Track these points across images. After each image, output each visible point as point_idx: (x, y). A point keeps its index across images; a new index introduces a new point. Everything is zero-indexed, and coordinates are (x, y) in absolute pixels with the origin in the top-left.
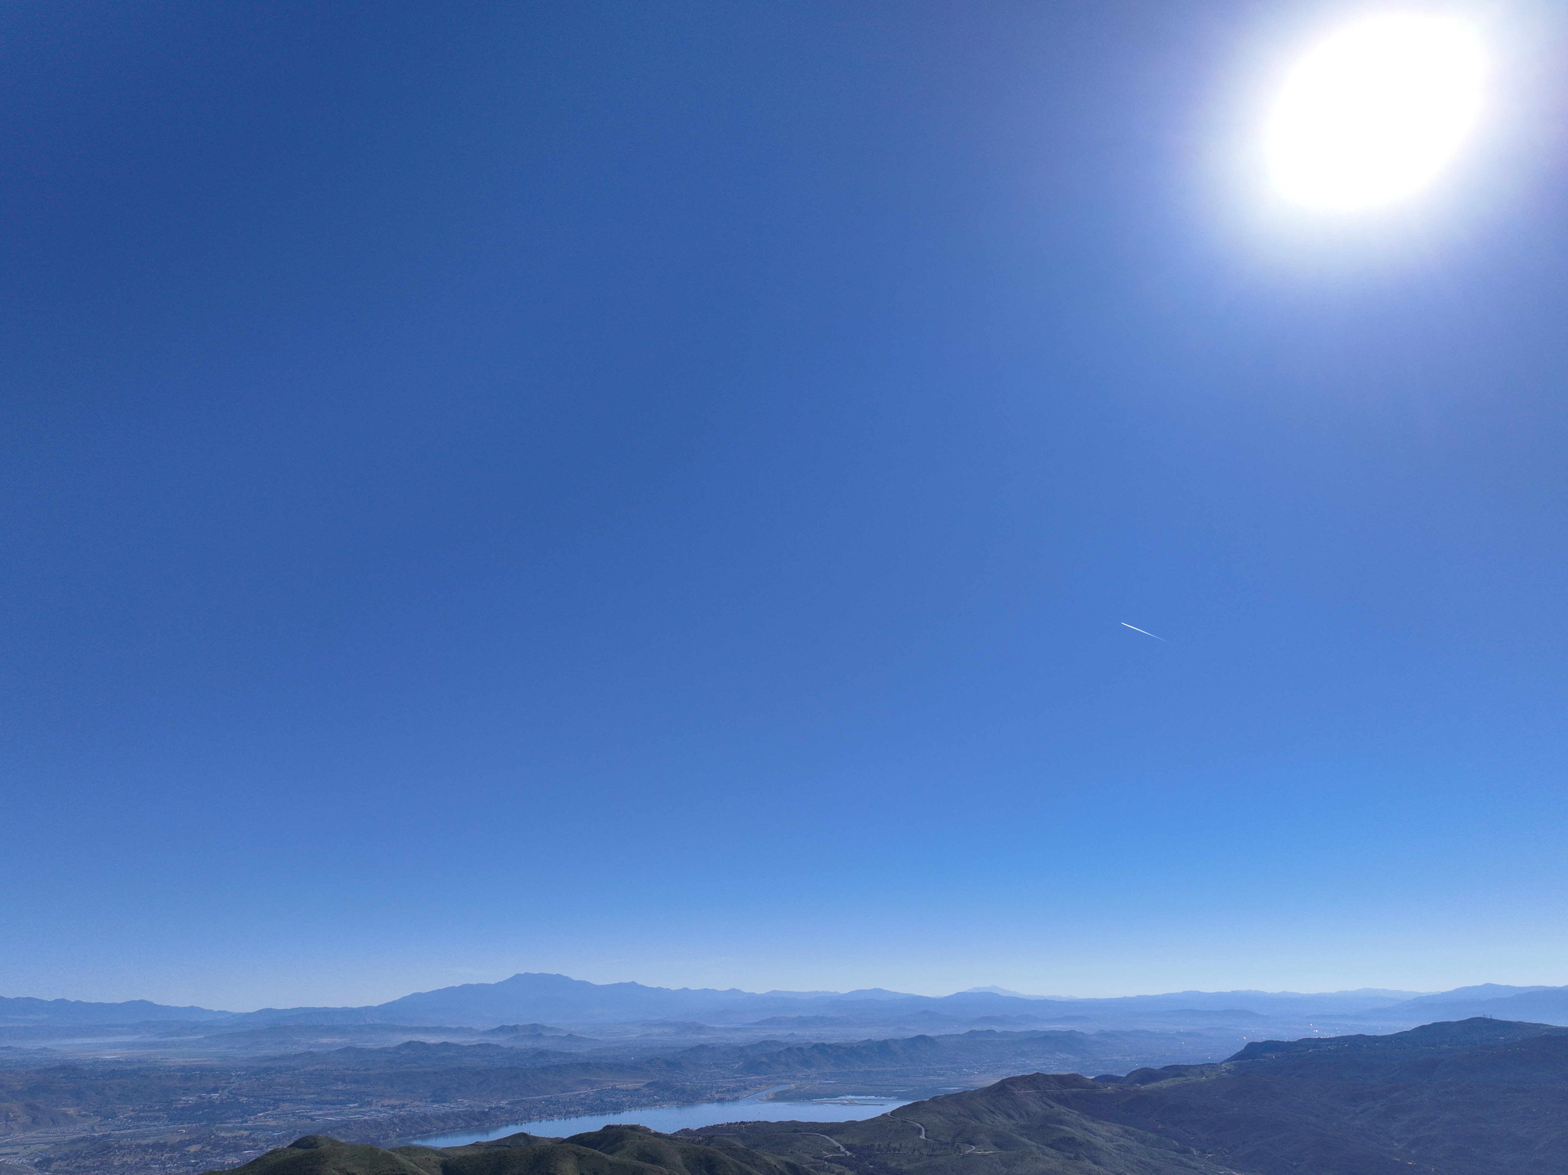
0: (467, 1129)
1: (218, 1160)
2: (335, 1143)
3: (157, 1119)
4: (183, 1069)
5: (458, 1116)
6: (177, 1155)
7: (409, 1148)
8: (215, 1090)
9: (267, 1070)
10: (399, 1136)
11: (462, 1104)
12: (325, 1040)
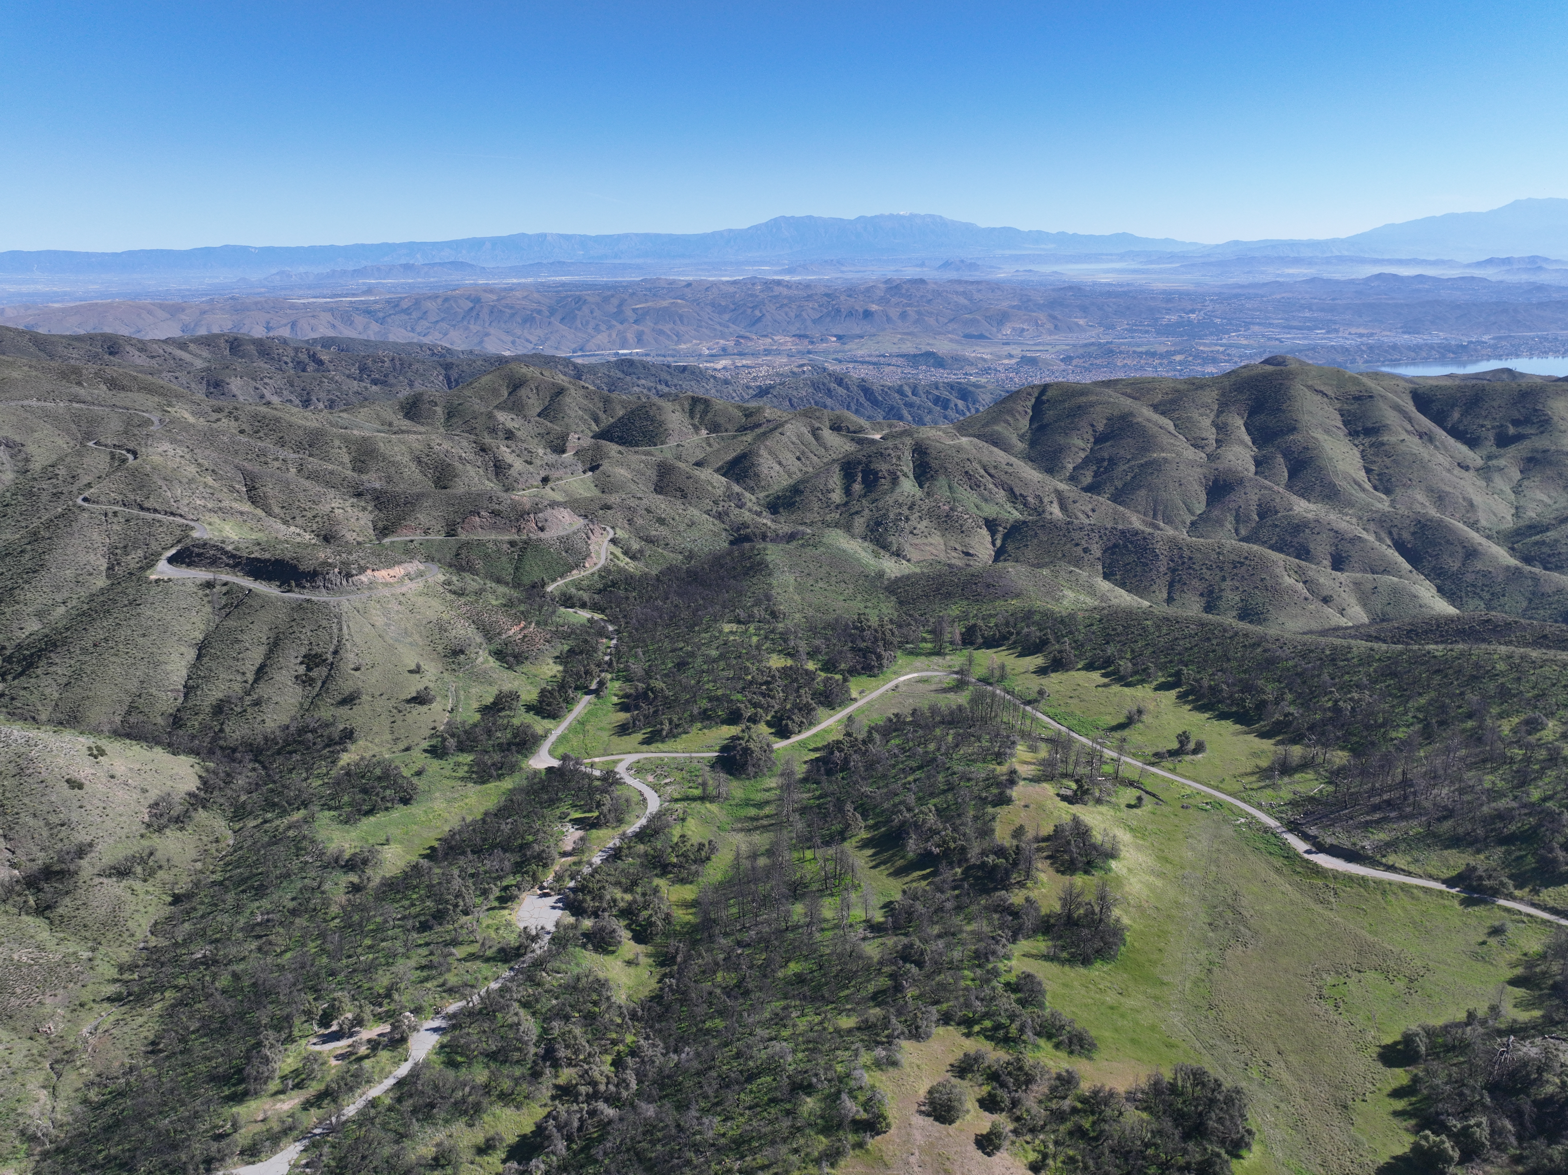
0: (1442, 360)
1: (1199, 368)
2: (1302, 363)
3: (1147, 332)
4: (1164, 292)
5: (1431, 347)
6: (1165, 361)
7: (1377, 374)
8: (1193, 311)
9: (1236, 296)
10: (1366, 362)
11: (1437, 337)
12: (1291, 271)
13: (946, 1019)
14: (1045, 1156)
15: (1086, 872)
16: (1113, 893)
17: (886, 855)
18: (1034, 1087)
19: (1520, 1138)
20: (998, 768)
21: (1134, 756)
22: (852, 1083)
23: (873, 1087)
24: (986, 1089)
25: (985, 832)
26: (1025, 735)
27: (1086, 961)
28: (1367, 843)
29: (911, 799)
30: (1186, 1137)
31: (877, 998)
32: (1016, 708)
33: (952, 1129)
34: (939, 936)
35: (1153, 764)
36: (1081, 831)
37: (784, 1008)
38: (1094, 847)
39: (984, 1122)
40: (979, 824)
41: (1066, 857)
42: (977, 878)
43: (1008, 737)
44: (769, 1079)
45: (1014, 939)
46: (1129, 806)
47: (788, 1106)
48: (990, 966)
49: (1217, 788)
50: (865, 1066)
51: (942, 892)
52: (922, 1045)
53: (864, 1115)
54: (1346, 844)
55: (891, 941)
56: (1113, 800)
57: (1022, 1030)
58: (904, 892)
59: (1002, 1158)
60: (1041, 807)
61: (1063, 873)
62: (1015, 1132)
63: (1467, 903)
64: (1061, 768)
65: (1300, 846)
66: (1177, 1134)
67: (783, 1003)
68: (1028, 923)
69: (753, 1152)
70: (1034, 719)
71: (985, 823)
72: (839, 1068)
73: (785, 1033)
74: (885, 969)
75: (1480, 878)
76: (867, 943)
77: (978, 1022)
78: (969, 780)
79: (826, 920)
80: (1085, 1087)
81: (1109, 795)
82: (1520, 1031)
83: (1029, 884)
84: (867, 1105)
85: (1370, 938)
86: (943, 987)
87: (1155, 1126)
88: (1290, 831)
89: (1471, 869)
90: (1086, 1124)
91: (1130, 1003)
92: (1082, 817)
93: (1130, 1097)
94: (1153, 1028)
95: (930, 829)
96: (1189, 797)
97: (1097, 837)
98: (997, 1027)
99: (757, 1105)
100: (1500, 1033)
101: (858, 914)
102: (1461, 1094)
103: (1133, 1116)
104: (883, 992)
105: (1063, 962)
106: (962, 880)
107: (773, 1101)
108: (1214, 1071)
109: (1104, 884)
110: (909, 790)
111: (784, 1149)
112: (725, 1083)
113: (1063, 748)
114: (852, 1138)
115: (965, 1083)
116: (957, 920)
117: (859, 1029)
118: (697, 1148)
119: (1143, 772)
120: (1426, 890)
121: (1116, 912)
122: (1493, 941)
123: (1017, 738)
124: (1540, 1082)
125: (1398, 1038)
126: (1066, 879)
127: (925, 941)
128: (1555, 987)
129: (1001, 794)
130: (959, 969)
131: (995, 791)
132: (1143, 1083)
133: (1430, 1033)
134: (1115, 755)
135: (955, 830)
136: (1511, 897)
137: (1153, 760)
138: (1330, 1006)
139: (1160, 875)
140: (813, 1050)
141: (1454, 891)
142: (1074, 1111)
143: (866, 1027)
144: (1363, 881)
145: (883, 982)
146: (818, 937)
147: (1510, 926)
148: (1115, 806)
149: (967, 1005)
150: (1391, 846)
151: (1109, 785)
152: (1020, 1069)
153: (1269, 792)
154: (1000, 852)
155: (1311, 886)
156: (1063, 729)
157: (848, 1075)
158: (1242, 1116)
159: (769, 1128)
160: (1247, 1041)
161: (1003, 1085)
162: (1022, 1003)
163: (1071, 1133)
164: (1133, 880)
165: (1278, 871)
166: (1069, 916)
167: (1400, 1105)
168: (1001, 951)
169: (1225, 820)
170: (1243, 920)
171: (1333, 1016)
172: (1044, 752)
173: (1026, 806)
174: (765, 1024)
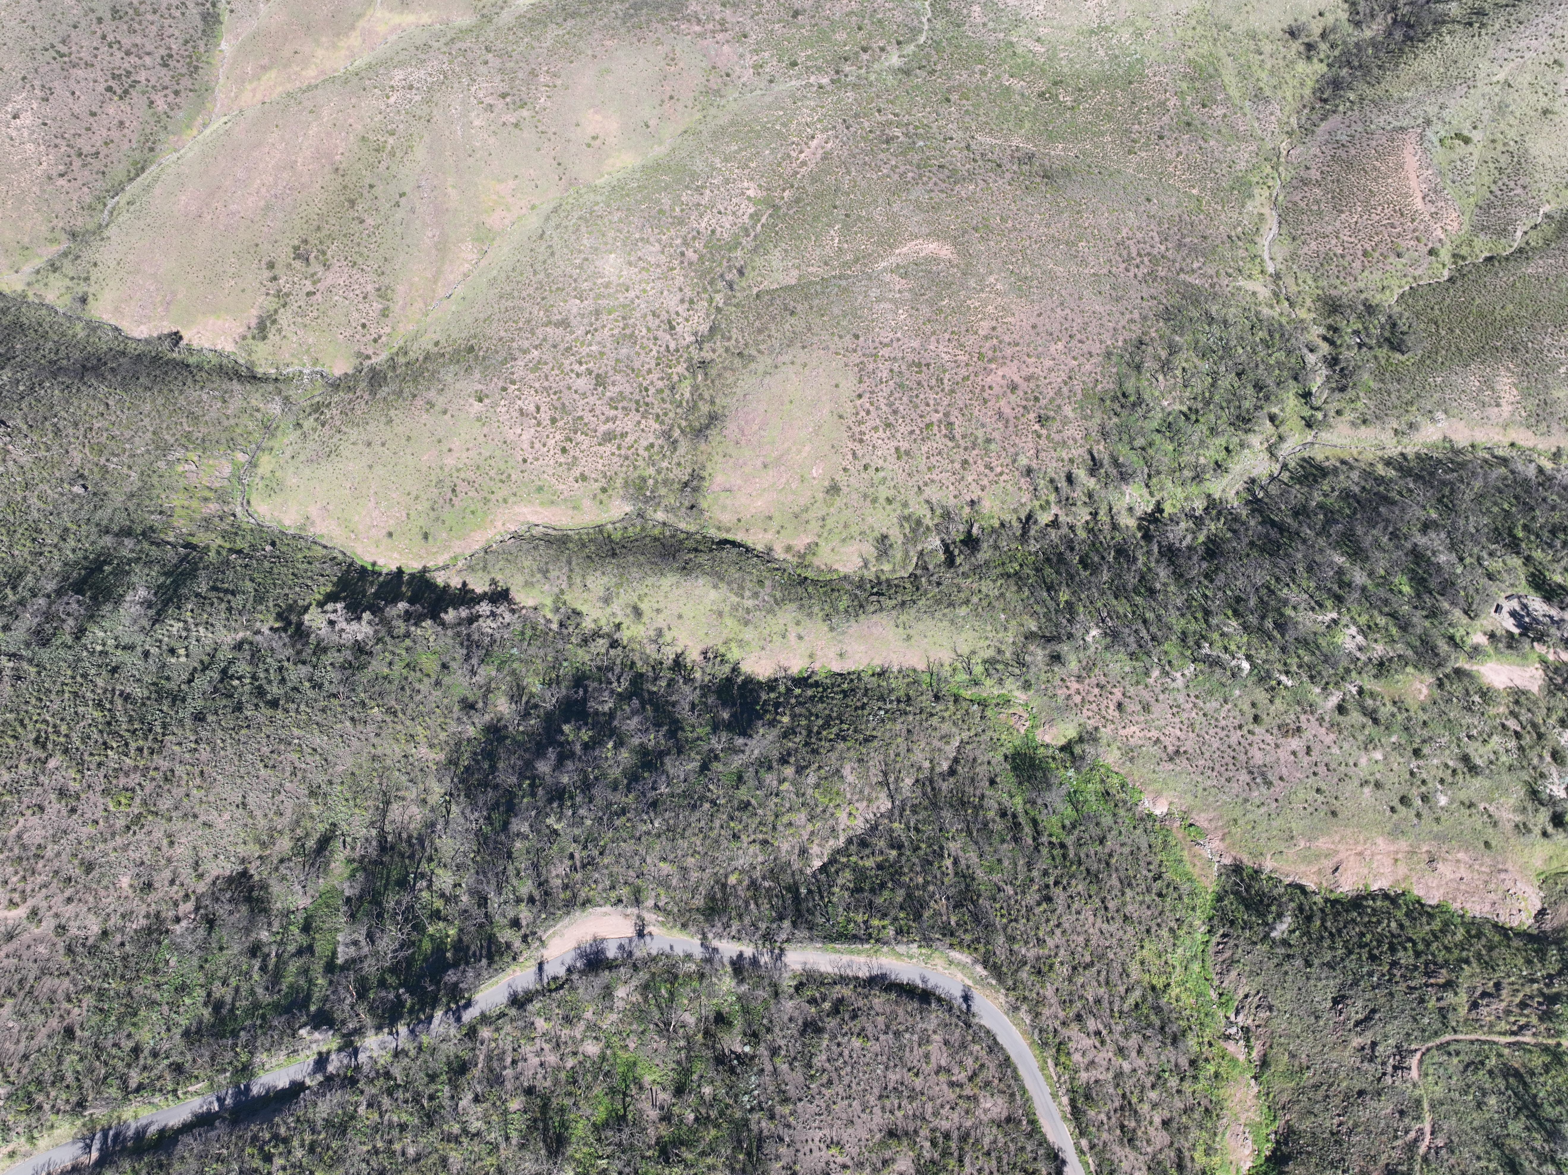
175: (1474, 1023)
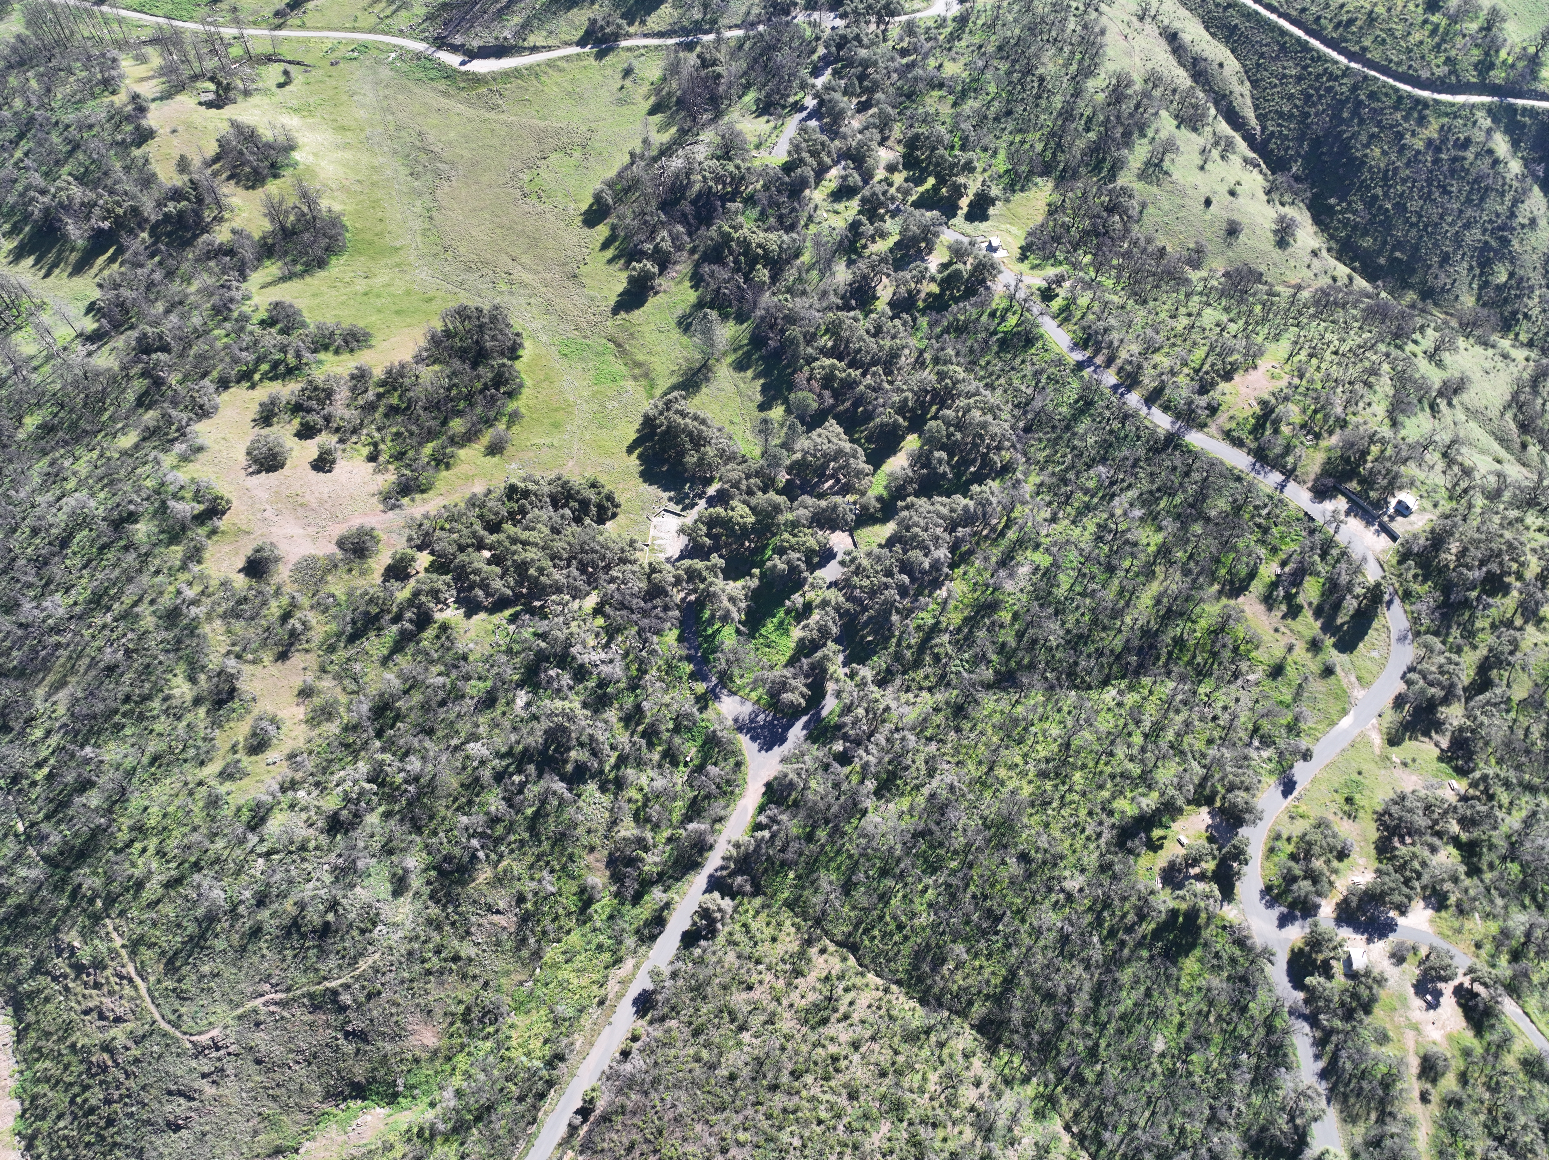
13: (224, 384)
14: (375, 445)
15: (276, 176)
16: (312, 186)
17: (51, 256)
18: (336, 397)
19: (690, 234)
20: (115, 98)
21: (255, 23)
22: (171, 489)
23: (193, 480)
24: (296, 423)
25: (147, 181)
26: (122, 45)
27: (322, 264)
28: (506, 31)
29: (37, 179)
30: (475, 365)
31: (143, 402)
32: (91, 15)
33: (286, 470)
34: (168, 312)
35: (279, 27)
36: (248, 135)
37: (52, 464)
38: (269, 146)
39: (311, 449)
40: (135, 174)
41: (248, 169)
42: (169, 235)
43: (103, 55)
44: (85, 532)
45: (244, 277)
46: (281, 86)
47: (122, 543)
48: (235, 314)
49: (354, 29)
50: (173, 468)
51: (142, 266)
52: (215, 419)
53: (200, 508)
54: (492, 42)
55: (120, 342)
56: (260, 85)
57: (298, 355)
58: (100, 286)
59: (342, 467)
60: (190, 126)
61: (253, 187)
62: (341, 441)
63: (600, 56)
64: (186, 72)
65: (453, 60)
66: (467, 367)
67: (46, 460)
68: (248, 254)
69: (116, 598)
70: (120, 21)
71: (141, 171)
72: (149, 483)
73: (71, 485)
74: (132, 372)
75: (602, 28)
76: (95, 356)
77: (255, 370)
78: (90, 127)
79: (32, 358)
80: (378, 373)
81: (253, 81)
82: (666, 151)
83: (227, 215)
84: (197, 497)
85: (542, 124)
86: (202, 357)
87: (448, 371)
88: (439, 48)
89: (593, 22)
90: (394, 400)
91: (377, 282)
92: (240, 119)
93: (419, 359)
94: (408, 293)
95: (83, 204)
96: (332, 50)
97: (267, 134)
98: (275, 365)
99: (90, 561)
100: (655, 159)
101: (63, 334)
102: (645, 222)
103: (429, 374)
104: (146, 393)
105: (301, 275)
106: (155, 243)
107: (103, 548)
108: (471, 302)
109: (299, 181)
110: (26, 169)
111: (145, 579)
112: (41, 563)
113: (174, 44)
114: (202, 531)
115: (275, 428)
116: (176, 287)
117: (144, 439)
118: (56, 630)
119: (274, 41)
120: (567, 58)
121: (324, 204)
122: (628, 83)
123: (115, 53)
124: (690, 184)
125: (591, 200)
126: (260, 192)
127: (156, 324)
128: (679, 102)
129: (138, 128)
130: (207, 332)
131: (129, 128)
132: (423, 343)
133: (610, 184)
134: (234, 31)
135: (112, 192)
136: (628, 36)
137: (277, 21)
138: (535, 200)
139: (346, 146)
140: (112, 483)
141: (587, 49)
142: (380, 396)
143: (149, 434)
144: (517, 73)
145: (138, 385)
146: (36, 378)
147: (635, 63)
148: (266, 92)
149: (236, 361)
150: (526, 27)
151: (247, 70)
152: (316, 388)
153: (403, 13)
154: (177, 195)
155: (479, 97)
156: (161, 20)
157: (162, 484)
158: (508, 325)
159: (117, 571)
160: (485, 263)
161: (309, 411)
162: (286, 331)
163: (386, 415)
164: (323, 164)
165: (445, 94)
166: (283, 229)
167: (610, 253)
168: (237, 295)
169: (378, 62)
170: (438, 157)
171: (540, 207)
172: (156, 58)
173: (174, 131)
174: (43, 488)
175: (137, 1013)
